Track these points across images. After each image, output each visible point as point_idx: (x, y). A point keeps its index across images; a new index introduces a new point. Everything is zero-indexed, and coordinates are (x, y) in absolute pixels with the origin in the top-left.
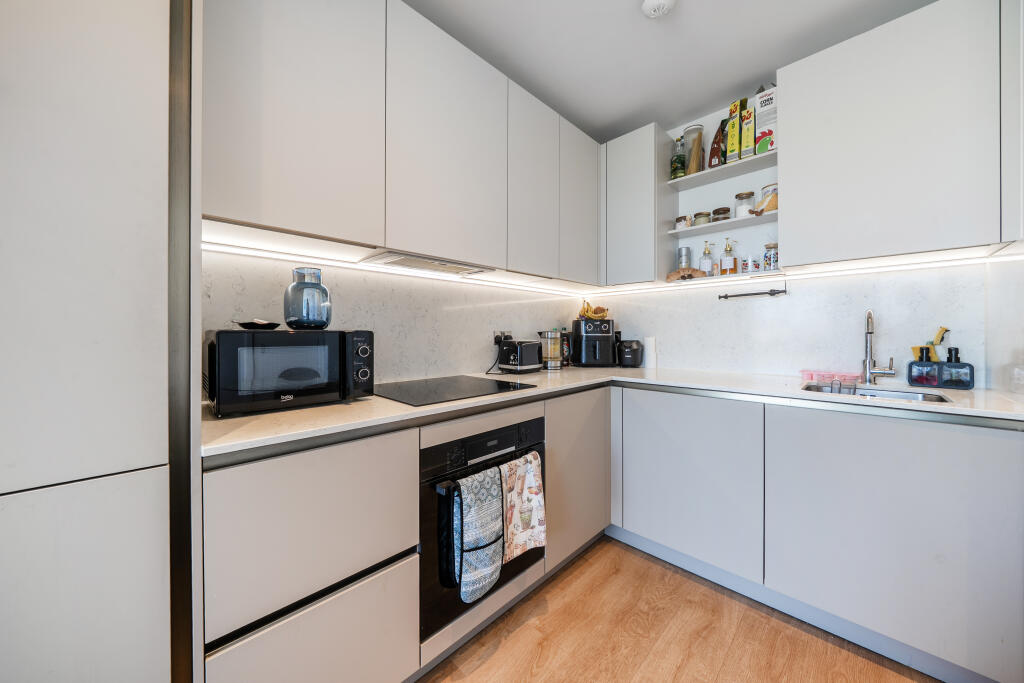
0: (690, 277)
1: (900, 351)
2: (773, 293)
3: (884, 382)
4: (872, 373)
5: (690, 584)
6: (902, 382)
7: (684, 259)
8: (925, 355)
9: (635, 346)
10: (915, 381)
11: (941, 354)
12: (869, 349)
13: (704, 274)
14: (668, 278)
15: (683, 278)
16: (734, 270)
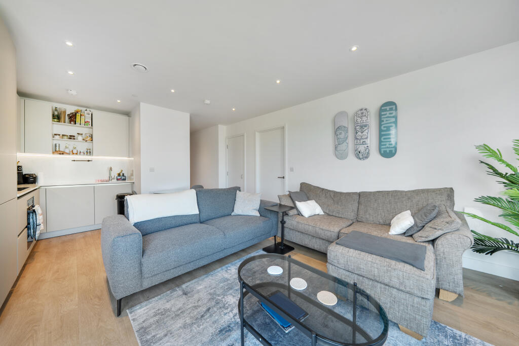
0: (63, 154)
1: (115, 174)
2: (89, 161)
3: (113, 180)
4: (110, 179)
5: (73, 235)
6: (115, 180)
7: (57, 147)
8: (119, 175)
9: (34, 176)
10: (118, 180)
11: (121, 174)
12: (110, 174)
13: (67, 154)
14: (53, 153)
15: (60, 154)
16: (77, 154)
